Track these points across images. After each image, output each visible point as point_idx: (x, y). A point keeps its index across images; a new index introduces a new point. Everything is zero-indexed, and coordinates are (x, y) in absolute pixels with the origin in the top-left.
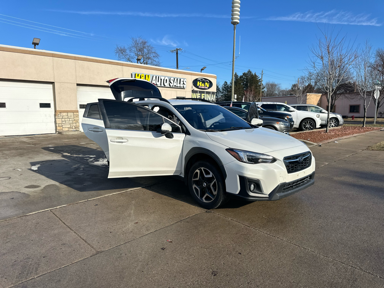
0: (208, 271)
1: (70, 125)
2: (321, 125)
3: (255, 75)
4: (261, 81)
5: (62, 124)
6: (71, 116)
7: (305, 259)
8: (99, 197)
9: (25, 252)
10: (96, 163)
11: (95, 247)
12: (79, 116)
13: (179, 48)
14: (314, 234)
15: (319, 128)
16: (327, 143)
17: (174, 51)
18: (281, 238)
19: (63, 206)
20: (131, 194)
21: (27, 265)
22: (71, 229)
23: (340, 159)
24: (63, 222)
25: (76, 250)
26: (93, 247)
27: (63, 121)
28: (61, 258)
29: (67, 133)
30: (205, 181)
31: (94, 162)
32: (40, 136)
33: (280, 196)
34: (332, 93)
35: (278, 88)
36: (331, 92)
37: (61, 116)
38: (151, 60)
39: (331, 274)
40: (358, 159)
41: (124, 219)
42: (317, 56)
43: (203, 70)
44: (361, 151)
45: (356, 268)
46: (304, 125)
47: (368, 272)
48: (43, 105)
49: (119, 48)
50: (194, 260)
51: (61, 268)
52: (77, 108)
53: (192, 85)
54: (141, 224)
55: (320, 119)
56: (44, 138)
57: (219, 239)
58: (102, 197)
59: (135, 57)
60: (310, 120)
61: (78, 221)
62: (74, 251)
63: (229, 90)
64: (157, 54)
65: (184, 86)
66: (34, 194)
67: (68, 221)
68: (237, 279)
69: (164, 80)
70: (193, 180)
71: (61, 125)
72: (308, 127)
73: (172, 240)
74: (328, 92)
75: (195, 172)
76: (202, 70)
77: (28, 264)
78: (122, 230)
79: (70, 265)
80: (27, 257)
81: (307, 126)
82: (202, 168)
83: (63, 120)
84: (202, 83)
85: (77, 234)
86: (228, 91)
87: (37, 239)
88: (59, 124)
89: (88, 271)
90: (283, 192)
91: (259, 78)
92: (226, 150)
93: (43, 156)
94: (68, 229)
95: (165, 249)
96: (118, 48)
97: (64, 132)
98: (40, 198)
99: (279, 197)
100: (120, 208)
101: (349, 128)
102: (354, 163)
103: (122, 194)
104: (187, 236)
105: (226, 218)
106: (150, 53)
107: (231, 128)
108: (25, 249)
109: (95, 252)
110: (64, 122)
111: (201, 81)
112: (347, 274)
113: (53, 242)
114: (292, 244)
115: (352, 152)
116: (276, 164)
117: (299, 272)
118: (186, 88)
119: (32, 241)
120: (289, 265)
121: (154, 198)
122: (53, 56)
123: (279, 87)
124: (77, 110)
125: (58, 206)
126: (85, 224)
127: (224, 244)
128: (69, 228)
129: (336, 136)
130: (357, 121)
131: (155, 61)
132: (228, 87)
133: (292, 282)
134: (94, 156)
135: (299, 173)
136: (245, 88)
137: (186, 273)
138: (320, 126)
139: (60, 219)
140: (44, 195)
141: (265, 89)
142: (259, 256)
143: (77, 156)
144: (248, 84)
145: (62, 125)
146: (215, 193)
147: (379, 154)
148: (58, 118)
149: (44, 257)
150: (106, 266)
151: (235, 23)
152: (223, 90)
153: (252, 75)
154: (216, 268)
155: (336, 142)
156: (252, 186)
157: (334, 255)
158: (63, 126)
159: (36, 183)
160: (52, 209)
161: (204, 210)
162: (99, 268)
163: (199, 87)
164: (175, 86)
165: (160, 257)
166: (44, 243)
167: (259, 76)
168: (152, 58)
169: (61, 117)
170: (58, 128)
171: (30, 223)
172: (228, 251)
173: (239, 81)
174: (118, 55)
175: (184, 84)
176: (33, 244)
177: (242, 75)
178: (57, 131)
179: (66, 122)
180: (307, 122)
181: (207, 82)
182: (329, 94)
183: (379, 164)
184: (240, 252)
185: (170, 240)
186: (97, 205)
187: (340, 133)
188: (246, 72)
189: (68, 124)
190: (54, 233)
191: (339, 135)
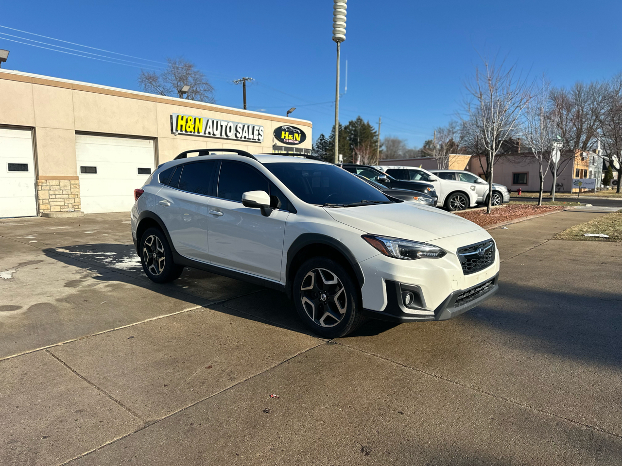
0: (353, 447)
1: (64, 201)
2: (477, 202)
3: (368, 124)
4: (378, 135)
5: (50, 200)
6: (66, 186)
7: (510, 417)
8: (134, 324)
9: (6, 430)
10: (118, 266)
11: (140, 413)
12: (79, 186)
13: (247, 78)
14: (512, 374)
15: (475, 207)
16: (491, 229)
17: (240, 82)
18: (462, 383)
19: (69, 341)
20: (189, 316)
21: (12, 455)
22: (89, 382)
23: (518, 253)
24: (73, 371)
25: (105, 421)
26: (136, 415)
27: (51, 195)
28: (79, 438)
29: (60, 216)
30: (324, 291)
31: (114, 264)
32: (9, 221)
33: (452, 313)
34: (495, 152)
35: (403, 147)
36: (494, 150)
37: (47, 186)
38: (200, 95)
39: (558, 441)
40: (545, 253)
41: (185, 361)
42: (473, 94)
43: (291, 112)
44: (546, 241)
45: (595, 429)
46: (452, 202)
47: (614, 434)
48: (13, 167)
49: (146, 75)
50: (325, 428)
51: (81, 457)
52: (76, 172)
53: (273, 136)
54: (218, 368)
55: (476, 193)
56: (17, 224)
57: (360, 389)
58: (139, 323)
59: (173, 89)
60: (461, 194)
61: (102, 367)
62: (102, 424)
63: (328, 148)
64: (211, 87)
65: (260, 139)
66: (11, 321)
67: (82, 368)
68: (406, 458)
69: (226, 127)
70: (302, 289)
71: (47, 201)
72: (459, 205)
73: (279, 395)
74: (490, 149)
75: (307, 276)
76: (288, 112)
77: (15, 453)
78: (185, 381)
79: (99, 449)
80: (11, 438)
81: (456, 204)
82: (319, 269)
83: (51, 192)
84: (289, 134)
85: (102, 391)
86: (326, 149)
87: (28, 405)
88: (44, 200)
89: (134, 460)
90: (457, 306)
91: (374, 129)
92: (363, 236)
93: (20, 254)
94: (86, 384)
95: (270, 412)
96: (143, 74)
97: (53, 214)
98: (23, 329)
99: (450, 315)
100: (175, 341)
101: (517, 206)
102: (541, 259)
103: (175, 318)
104: (304, 386)
105: (364, 353)
106: (199, 84)
107: (362, 202)
108: (6, 424)
109: (142, 423)
110: (54, 197)
111: (288, 131)
112: (583, 440)
113: (58, 408)
114: (483, 392)
115: (533, 243)
116: (446, 260)
117: (507, 441)
118: (263, 141)
119: (17, 407)
120: (487, 429)
121: (232, 323)
122: (33, 81)
123: (404, 145)
124: (76, 175)
125: (59, 341)
126: (116, 373)
127: (371, 398)
128: (86, 380)
129: (503, 218)
130: (526, 197)
131: (207, 97)
132: (326, 143)
133: (500, 458)
134: (113, 253)
135: (478, 275)
136: (353, 145)
137: (315, 452)
138: (476, 205)
139: (67, 365)
140: (31, 322)
141: (384, 148)
142: (434, 415)
143: (82, 253)
144: (357, 139)
145: (49, 202)
146: (343, 311)
147: (573, 246)
148: (42, 190)
149: (44, 437)
150: (168, 449)
151: (338, 40)
152: (318, 147)
153: (364, 125)
154: (366, 441)
155: (505, 228)
156: (408, 297)
157: (553, 409)
158: (52, 204)
159: (12, 301)
160: (49, 346)
161: (324, 341)
162: (154, 452)
163: (285, 140)
164: (245, 137)
165: (264, 426)
166: (42, 411)
167: (375, 127)
168: (202, 92)
169: (48, 188)
170: (42, 207)
171: (9, 374)
172: (379, 409)
173: (343, 134)
174: (144, 86)
175: (259, 134)
176: (19, 414)
177: (348, 124)
178: (39, 212)
179: (57, 196)
180: (457, 198)
181: (297, 132)
182: (491, 153)
183: (577, 260)
184: (400, 409)
185: (276, 394)
186: (133, 337)
187: (507, 214)
188: (354, 120)
189: (60, 200)
190: (58, 390)
191: (507, 217)
